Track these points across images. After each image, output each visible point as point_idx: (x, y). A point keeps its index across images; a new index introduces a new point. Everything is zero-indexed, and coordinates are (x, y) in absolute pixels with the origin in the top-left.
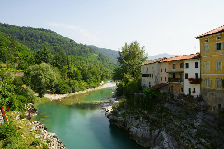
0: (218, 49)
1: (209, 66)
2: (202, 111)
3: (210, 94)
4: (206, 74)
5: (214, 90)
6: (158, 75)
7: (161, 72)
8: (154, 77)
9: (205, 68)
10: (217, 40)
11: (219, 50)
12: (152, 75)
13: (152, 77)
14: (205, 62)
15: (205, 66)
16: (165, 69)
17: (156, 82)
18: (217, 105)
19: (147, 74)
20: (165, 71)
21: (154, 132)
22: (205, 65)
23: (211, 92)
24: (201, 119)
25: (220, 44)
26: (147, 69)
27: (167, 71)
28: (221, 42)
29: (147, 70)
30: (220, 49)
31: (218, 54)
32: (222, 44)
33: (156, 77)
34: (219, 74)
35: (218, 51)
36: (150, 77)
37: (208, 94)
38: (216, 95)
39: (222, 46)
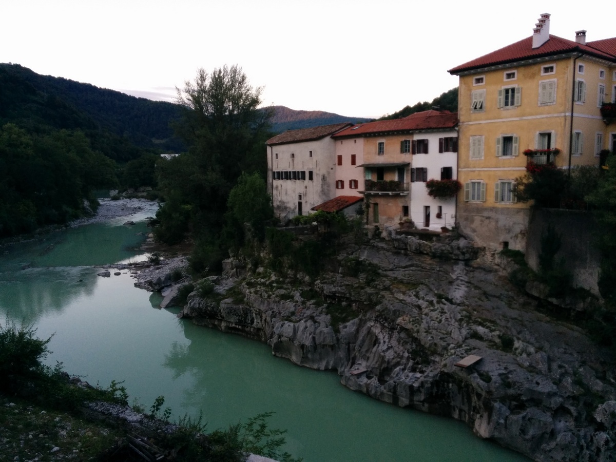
0: (506, 104)
1: (483, 147)
2: (463, 262)
3: (483, 219)
4: (474, 167)
5: (493, 209)
6: (329, 173)
7: (340, 163)
8: (317, 180)
9: (471, 153)
10: (505, 80)
11: (510, 107)
12: (311, 173)
13: (311, 178)
14: (471, 138)
15: (472, 148)
16: (353, 157)
17: (324, 192)
18: (500, 244)
19: (291, 170)
20: (353, 162)
21: (346, 327)
22: (471, 144)
23: (486, 214)
24: (463, 283)
25: (513, 90)
26: (293, 155)
27: (359, 162)
28: (515, 86)
29: (293, 160)
30: (512, 104)
31: (507, 118)
32: (518, 93)
33: (324, 178)
34: (505, 169)
35: (508, 110)
36: (304, 178)
37: (477, 219)
38: (497, 222)
39: (518, 97)
